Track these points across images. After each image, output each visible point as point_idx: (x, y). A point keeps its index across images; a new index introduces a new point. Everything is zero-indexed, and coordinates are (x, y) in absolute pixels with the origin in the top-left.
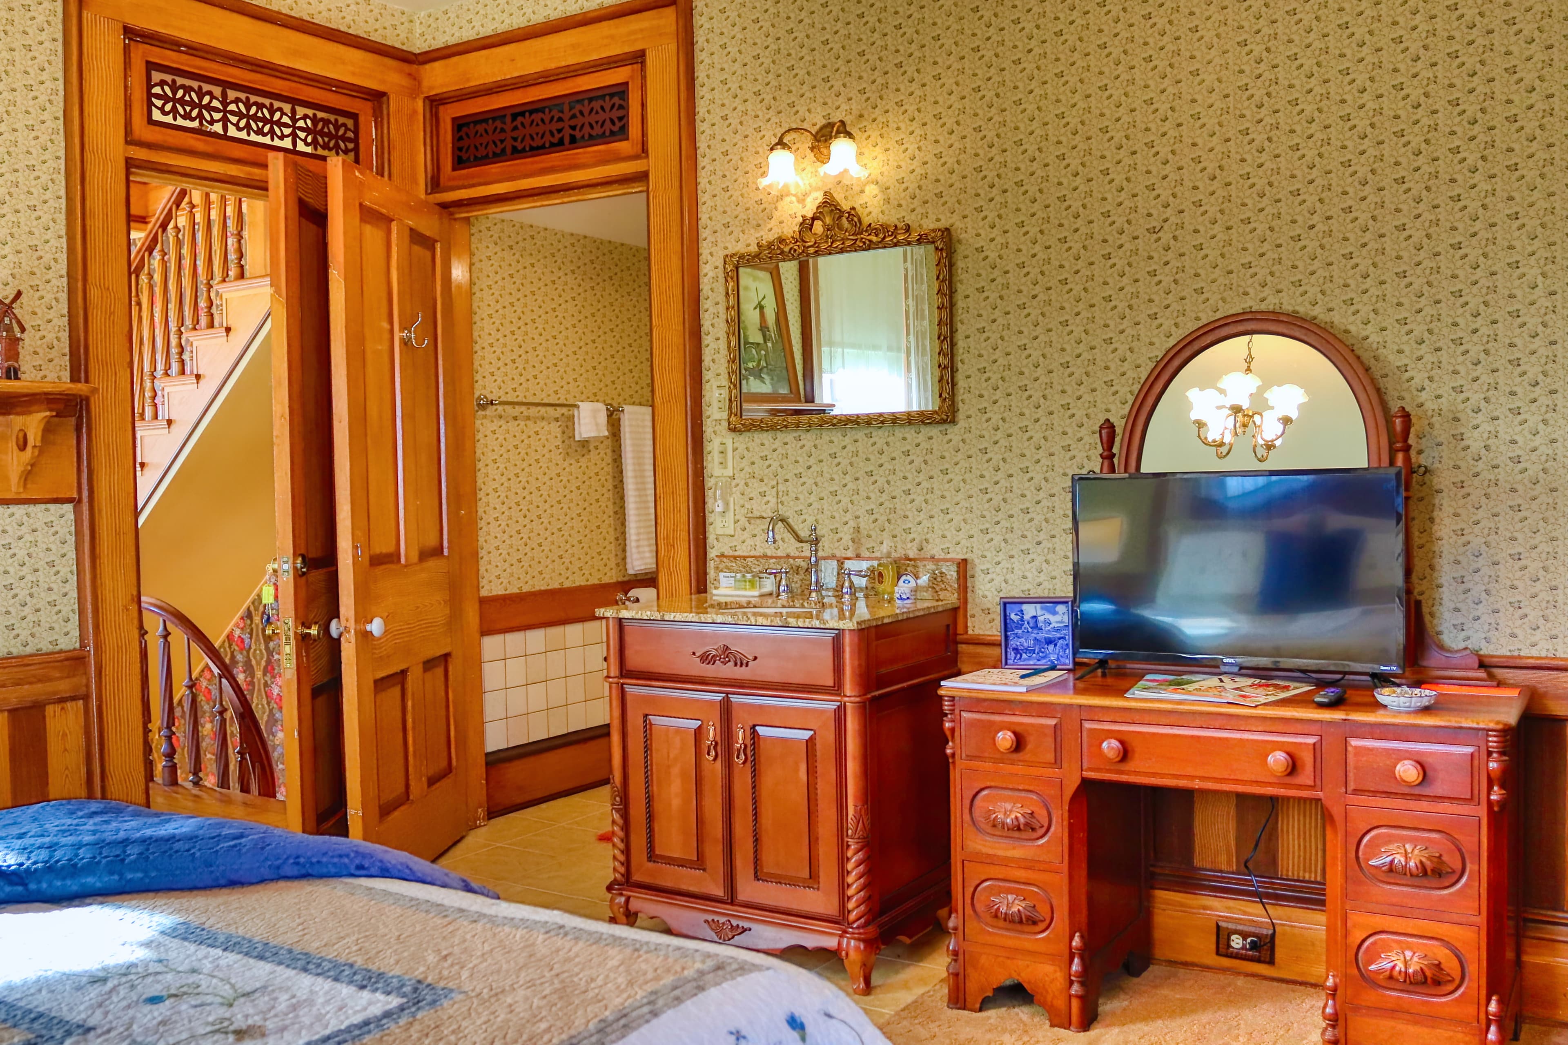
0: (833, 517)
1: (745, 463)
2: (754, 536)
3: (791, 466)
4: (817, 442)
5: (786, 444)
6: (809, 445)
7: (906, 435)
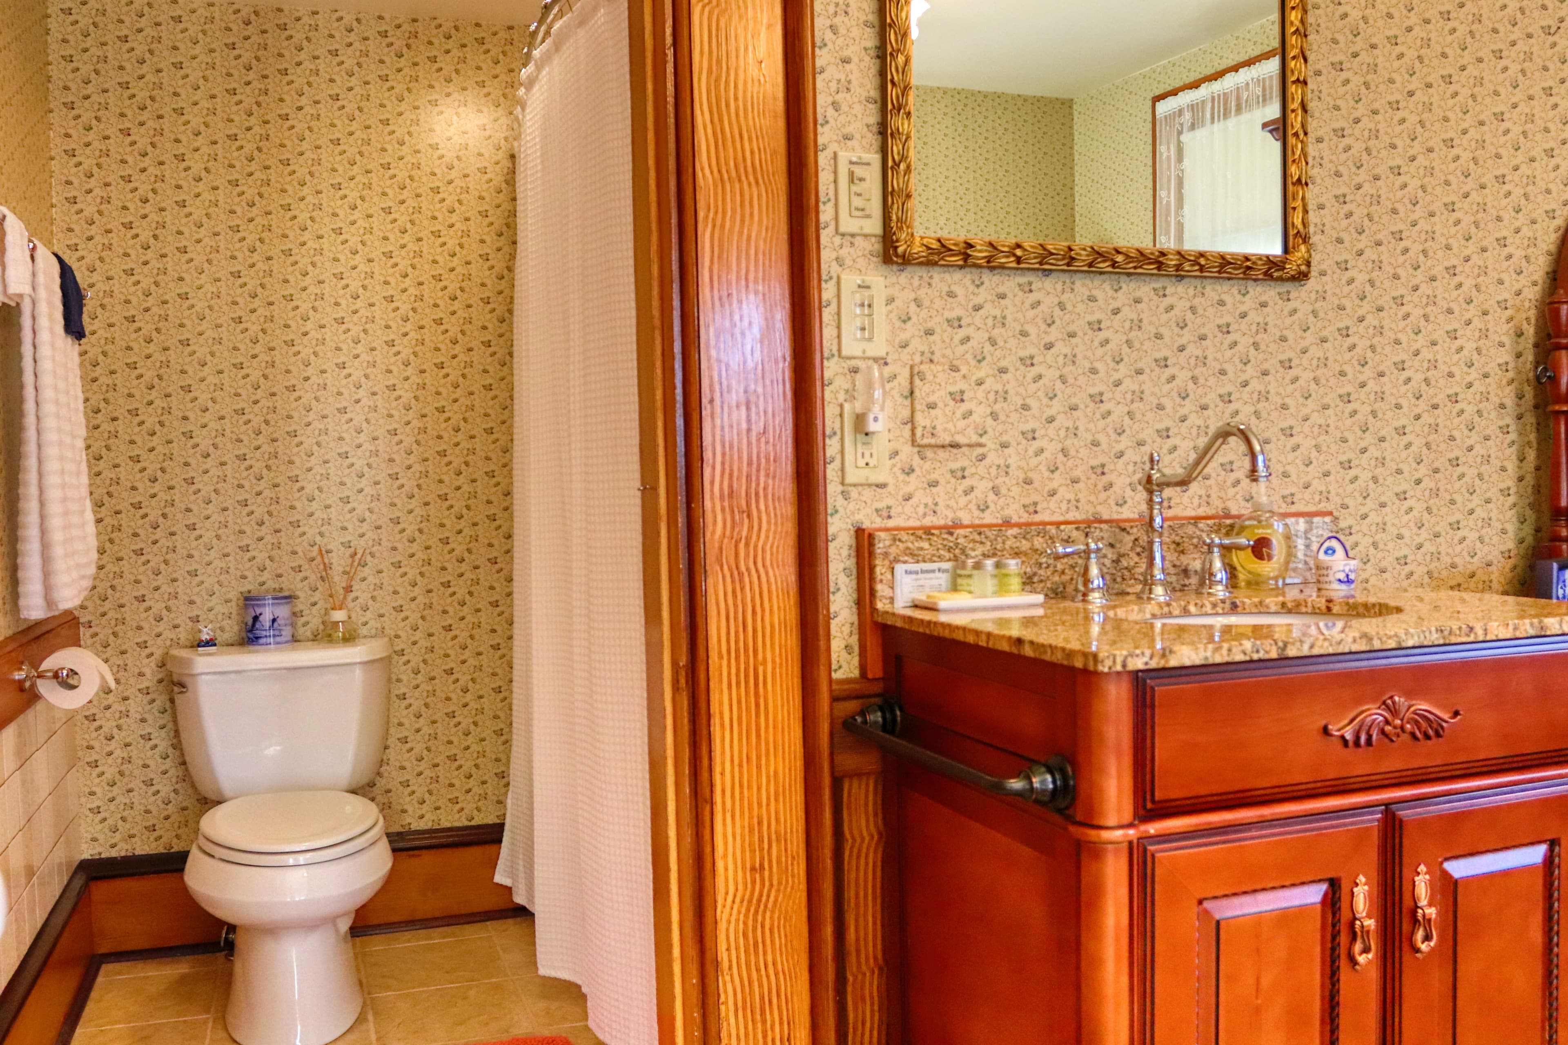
0: (1096, 444)
1: (911, 331)
2: (933, 484)
3: (1012, 343)
4: (1064, 298)
5: (1002, 296)
6: (1049, 302)
7: (1224, 297)
